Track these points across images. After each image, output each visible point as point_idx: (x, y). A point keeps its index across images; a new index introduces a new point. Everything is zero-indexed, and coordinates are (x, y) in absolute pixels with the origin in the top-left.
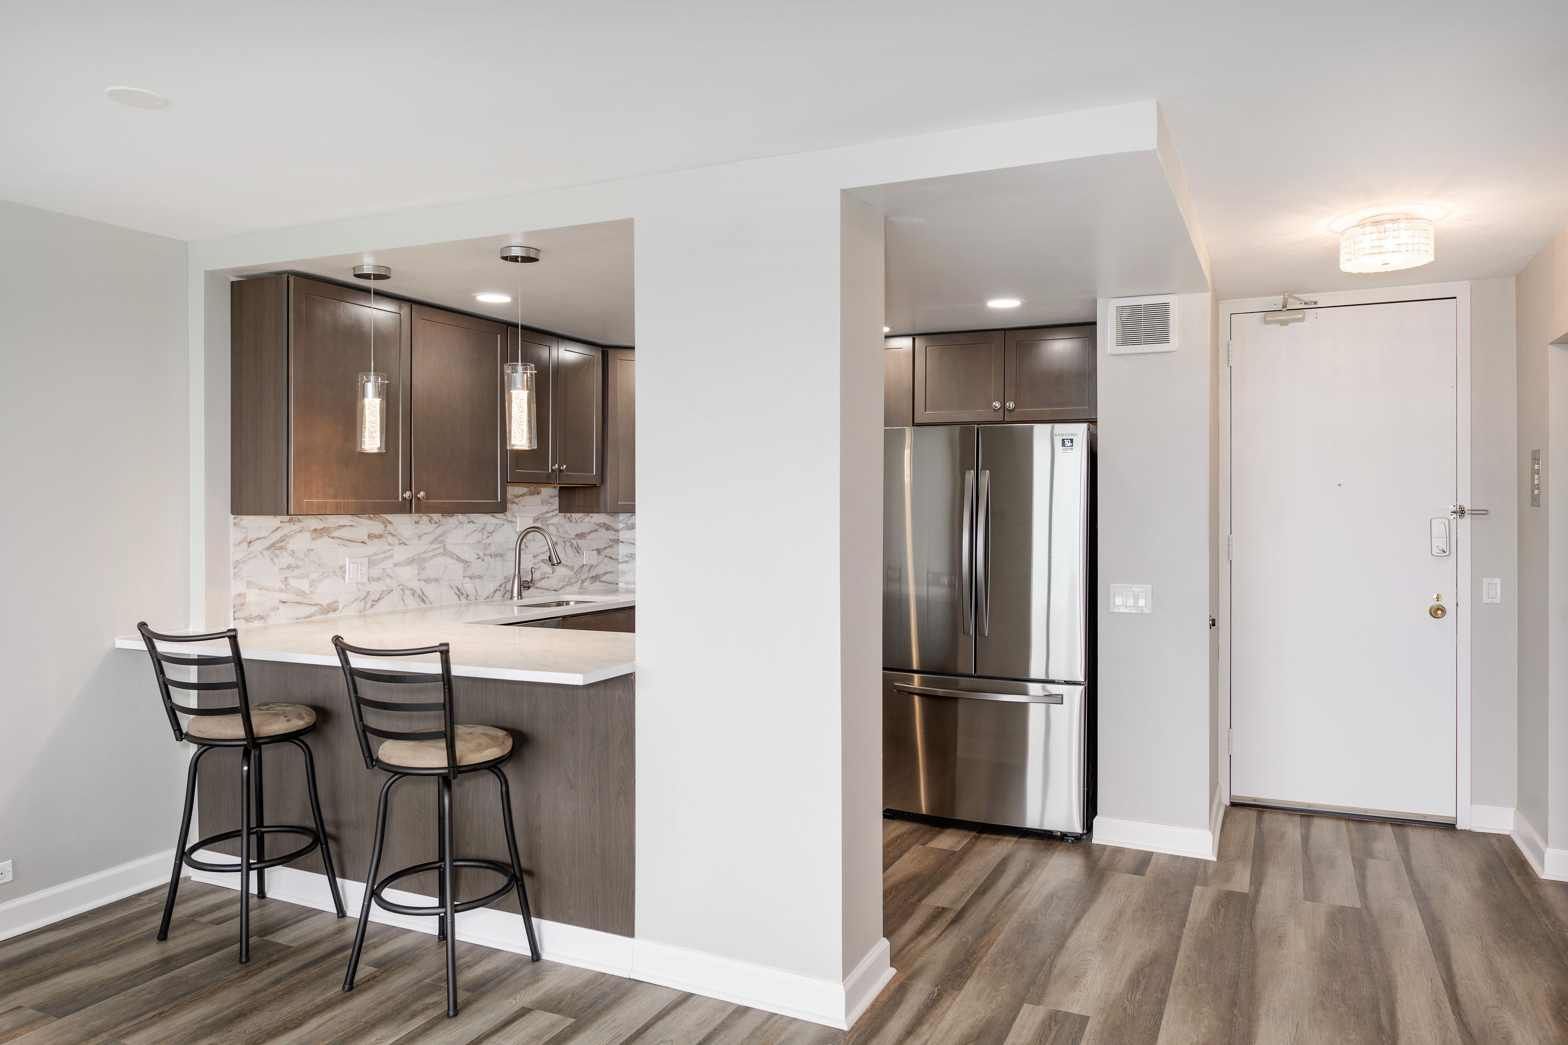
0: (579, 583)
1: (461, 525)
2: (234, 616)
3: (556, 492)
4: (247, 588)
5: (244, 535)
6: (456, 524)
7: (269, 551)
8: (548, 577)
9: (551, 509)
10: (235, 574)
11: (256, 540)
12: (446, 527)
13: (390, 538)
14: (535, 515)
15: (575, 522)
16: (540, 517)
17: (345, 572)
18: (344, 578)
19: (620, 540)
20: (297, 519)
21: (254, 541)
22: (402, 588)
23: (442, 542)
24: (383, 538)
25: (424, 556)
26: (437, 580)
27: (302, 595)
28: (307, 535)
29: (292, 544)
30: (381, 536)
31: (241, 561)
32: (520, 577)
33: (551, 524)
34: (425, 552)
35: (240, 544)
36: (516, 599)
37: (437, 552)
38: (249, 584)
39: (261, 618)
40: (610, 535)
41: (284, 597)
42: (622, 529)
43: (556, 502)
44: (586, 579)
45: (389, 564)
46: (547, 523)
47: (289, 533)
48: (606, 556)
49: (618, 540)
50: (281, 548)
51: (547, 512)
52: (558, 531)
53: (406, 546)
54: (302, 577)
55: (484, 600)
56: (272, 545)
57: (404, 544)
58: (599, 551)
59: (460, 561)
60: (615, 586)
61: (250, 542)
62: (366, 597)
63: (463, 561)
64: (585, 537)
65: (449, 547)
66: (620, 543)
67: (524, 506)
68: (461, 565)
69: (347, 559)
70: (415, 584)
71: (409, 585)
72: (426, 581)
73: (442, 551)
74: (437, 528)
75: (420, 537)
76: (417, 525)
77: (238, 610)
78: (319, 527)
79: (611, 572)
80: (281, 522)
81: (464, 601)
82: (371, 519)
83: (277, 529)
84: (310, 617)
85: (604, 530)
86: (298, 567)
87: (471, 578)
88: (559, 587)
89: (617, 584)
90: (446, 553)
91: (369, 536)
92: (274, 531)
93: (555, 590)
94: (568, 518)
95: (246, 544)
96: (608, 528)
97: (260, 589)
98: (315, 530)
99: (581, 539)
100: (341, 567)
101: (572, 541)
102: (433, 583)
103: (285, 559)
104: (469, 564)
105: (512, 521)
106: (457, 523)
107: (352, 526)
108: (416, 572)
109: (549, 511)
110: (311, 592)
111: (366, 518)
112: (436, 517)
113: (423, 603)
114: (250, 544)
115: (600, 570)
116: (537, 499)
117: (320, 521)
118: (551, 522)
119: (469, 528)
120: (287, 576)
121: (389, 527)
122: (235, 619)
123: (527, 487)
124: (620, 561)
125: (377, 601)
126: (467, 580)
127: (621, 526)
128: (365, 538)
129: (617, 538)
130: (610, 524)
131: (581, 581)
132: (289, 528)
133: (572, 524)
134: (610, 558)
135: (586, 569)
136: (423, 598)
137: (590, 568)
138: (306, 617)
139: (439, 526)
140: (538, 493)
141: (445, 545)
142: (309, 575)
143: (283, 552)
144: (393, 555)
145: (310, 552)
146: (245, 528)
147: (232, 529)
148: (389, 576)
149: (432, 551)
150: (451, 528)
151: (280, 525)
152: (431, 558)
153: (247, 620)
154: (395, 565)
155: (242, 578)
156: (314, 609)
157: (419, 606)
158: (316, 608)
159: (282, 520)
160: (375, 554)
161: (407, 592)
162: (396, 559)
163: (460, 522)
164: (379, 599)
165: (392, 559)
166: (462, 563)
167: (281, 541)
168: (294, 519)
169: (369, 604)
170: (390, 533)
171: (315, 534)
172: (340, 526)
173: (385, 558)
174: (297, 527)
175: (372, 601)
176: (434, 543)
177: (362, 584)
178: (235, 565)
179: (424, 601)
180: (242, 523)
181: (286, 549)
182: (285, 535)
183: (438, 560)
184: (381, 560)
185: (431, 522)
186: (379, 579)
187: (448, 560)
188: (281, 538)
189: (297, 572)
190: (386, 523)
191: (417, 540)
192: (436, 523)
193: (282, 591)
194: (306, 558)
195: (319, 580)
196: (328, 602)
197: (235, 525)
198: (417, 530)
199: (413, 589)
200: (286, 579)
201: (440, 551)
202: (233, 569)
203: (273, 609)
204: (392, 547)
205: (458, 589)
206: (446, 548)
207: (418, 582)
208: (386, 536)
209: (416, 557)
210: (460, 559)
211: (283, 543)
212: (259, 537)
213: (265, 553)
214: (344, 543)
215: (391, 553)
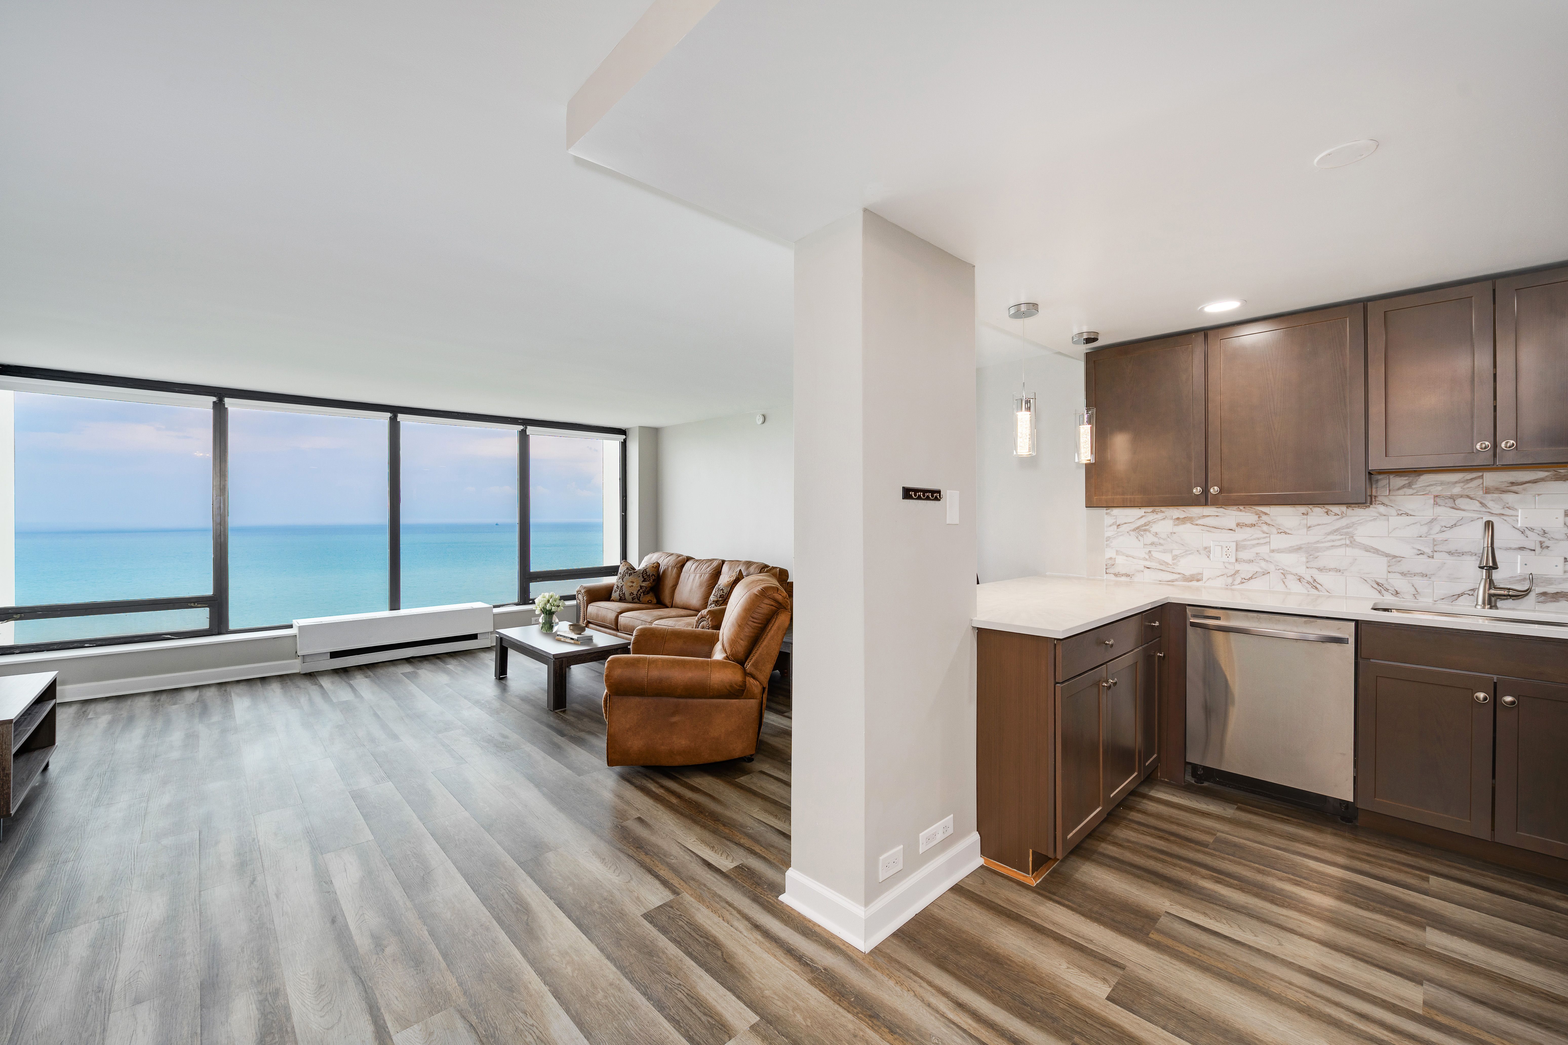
2: (1106, 571)
4: (1116, 555)
5: (1115, 520)
6: (1372, 517)
7: (1135, 532)
10: (1107, 545)
11: (1124, 524)
12: (1354, 519)
13: (1265, 527)
17: (1210, 552)
18: (1209, 557)
20: (1160, 511)
21: (1122, 524)
22: (1283, 572)
23: (1347, 534)
24: (1257, 527)
25: (1315, 546)
26: (1338, 570)
27: (1165, 565)
28: (1170, 523)
29: (1155, 528)
31: (1112, 537)
34: (1318, 542)
35: (1110, 526)
37: (1338, 543)
38: (1118, 552)
39: (1128, 575)
41: (1148, 564)
45: (1264, 550)
47: (1153, 520)
50: (1145, 530)
53: (1288, 536)
54: (1165, 552)
56: (1138, 528)
57: (1285, 533)
59: (1382, 555)
61: (1119, 525)
62: (1234, 574)
63: (1388, 555)
65: (1358, 539)
68: (1385, 559)
69: (1212, 542)
70: (1302, 570)
71: (1294, 571)
72: (1320, 570)
73: (1348, 542)
74: (1338, 519)
75: (1310, 527)
76: (1305, 517)
77: (1110, 568)
78: (1182, 517)
81: (1388, 597)
82: (1241, 510)
83: (1142, 517)
84: (1174, 582)
86: (1160, 544)
87: (1403, 574)
90: (1353, 544)
91: (1238, 525)
92: (1138, 519)
95: (1116, 527)
97: (1127, 557)
98: (1178, 519)
100: (1206, 548)
102: (1331, 573)
103: (1149, 538)
104: (1399, 558)
106: (1375, 515)
107: (1218, 516)
108: (1304, 559)
110: (1174, 564)
111: (1235, 509)
117: (1183, 512)
120: (1151, 550)
121: (1264, 518)
122: (1106, 573)
125: (1249, 579)
126: (1398, 576)
128: (1233, 526)
132: (1151, 517)
136: (1314, 585)
138: (1170, 582)
139: (1342, 518)
141: (1352, 537)
142: (1171, 551)
143: (1148, 533)
144: (1270, 542)
145: (1173, 534)
146: (1114, 516)
147: (1106, 516)
148: (1264, 559)
149: (1329, 541)
150: (1364, 520)
151: (1144, 514)
152: (1328, 548)
153: (1116, 575)
154: (1273, 551)
155: (1112, 548)
156: (1176, 576)
157: (1308, 592)
158: (1178, 576)
159: (1146, 511)
160: (1245, 540)
161: (1289, 577)
162: (1274, 546)
163: (1381, 515)
164: (1251, 578)
165: (1269, 546)
166: (1386, 557)
167: (1145, 526)
168: (1157, 510)
169: (1238, 580)
170: (1266, 523)
171: (1177, 521)
172: (1204, 516)
173: (1258, 544)
174: (1160, 516)
175: (1242, 579)
176: (1333, 534)
177: (1230, 563)
178: (1108, 539)
179: (1316, 588)
180: (1112, 513)
181: (1150, 532)
182: (1149, 521)
183: (1341, 551)
184: (1254, 546)
185: (1329, 514)
186: (1251, 561)
187: (1357, 552)
188: (1145, 523)
189: (1160, 548)
190: (1259, 515)
191: (1306, 530)
192: (1336, 514)
193: (1147, 560)
194: (1169, 539)
195: (1183, 556)
196: (1191, 573)
197: (1107, 514)
198: (1305, 521)
199: (1299, 575)
200: (1150, 552)
201: (1343, 542)
202: (1106, 541)
203: (1139, 571)
204: (1269, 535)
205: (1378, 584)
206: (1354, 541)
207: (1307, 569)
208: (1260, 525)
209: (1303, 546)
210: (1380, 553)
211: (1147, 527)
212: (1126, 522)
213: (1131, 533)
214: (1208, 529)
215: (1268, 540)
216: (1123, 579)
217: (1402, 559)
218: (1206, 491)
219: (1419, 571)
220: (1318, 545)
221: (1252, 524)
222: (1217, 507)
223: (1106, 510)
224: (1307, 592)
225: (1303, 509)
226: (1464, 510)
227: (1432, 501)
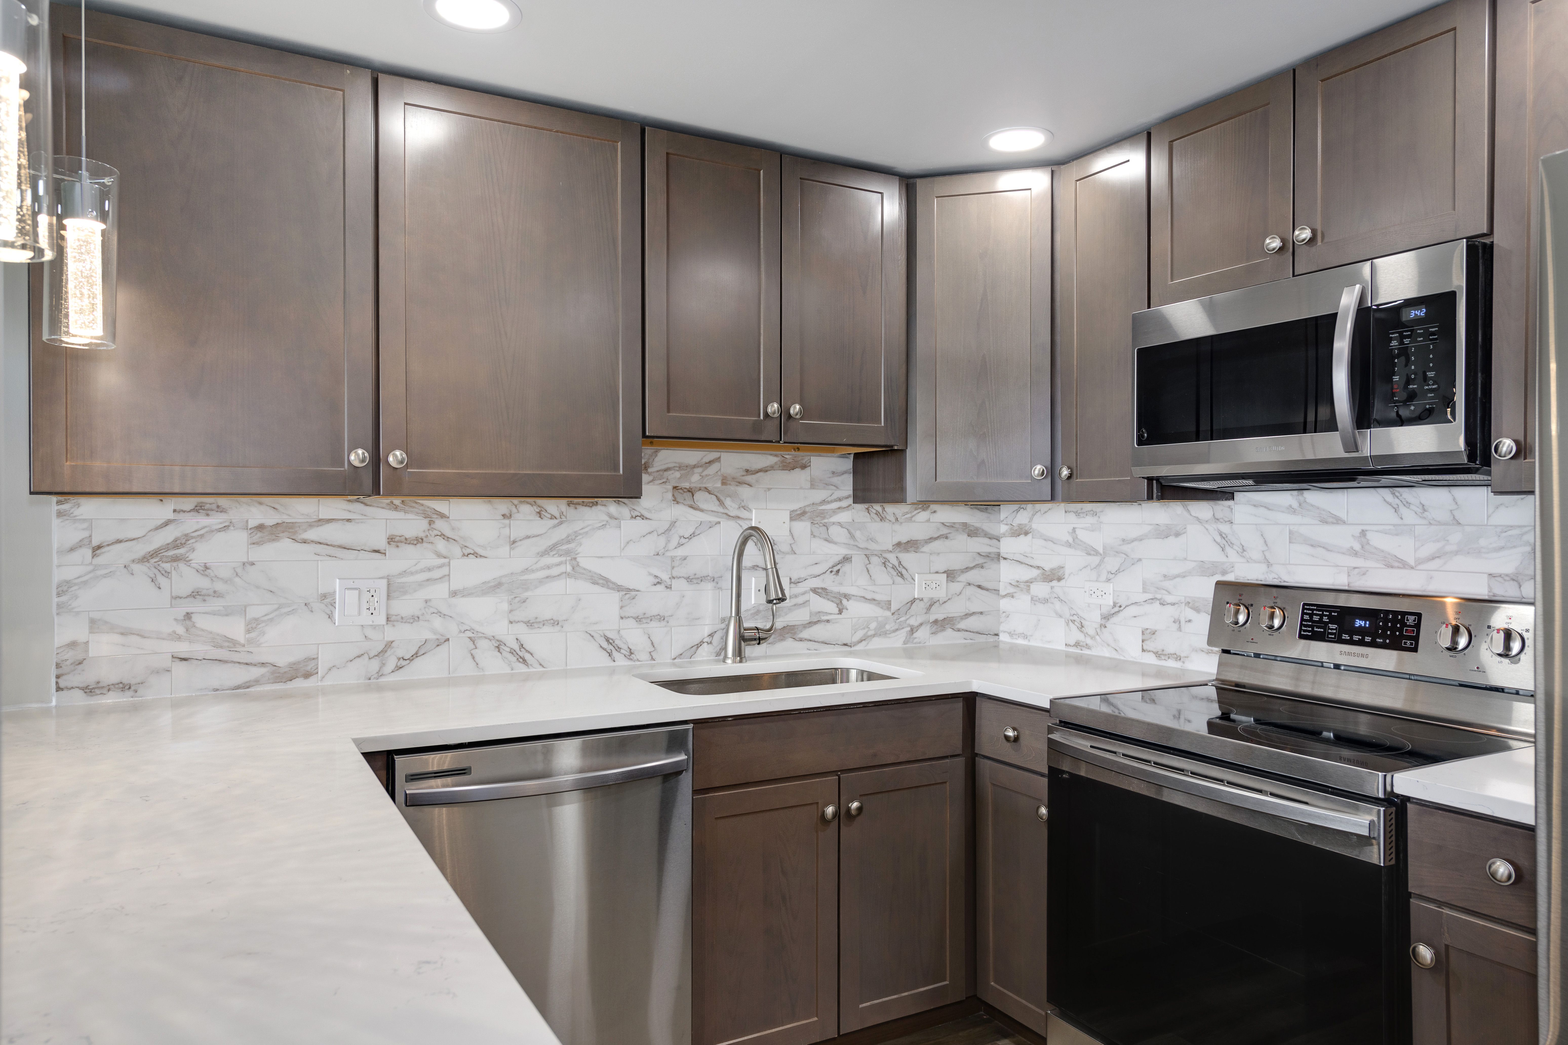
0: (903, 634)
1: (614, 522)
2: (57, 683)
3: (848, 464)
4: (90, 633)
5: (86, 534)
6: (603, 521)
7: (146, 564)
8: (828, 621)
9: (834, 497)
10: (59, 606)
11: (113, 544)
12: (577, 526)
13: (441, 544)
14: (796, 506)
15: (893, 520)
16: (807, 509)
17: (333, 605)
18: (330, 617)
19: (1002, 555)
20: (214, 507)
21: (108, 545)
22: (471, 635)
23: (568, 553)
24: (425, 544)
25: (523, 578)
26: (555, 623)
27: (228, 647)
28: (240, 538)
29: (201, 553)
30: (419, 541)
31: (76, 581)
32: (739, 621)
33: (834, 523)
34: (526, 571)
35: (72, 549)
36: (729, 661)
37: (555, 571)
38: (94, 625)
39: (124, 687)
40: (980, 545)
41: (183, 648)
42: (1004, 535)
43: (846, 485)
44: (921, 624)
45: (439, 592)
46: (826, 521)
47: (196, 531)
48: (969, 584)
49: (999, 554)
50: (176, 559)
51: (824, 502)
52: (852, 536)
53: (479, 560)
54: (227, 612)
55: (670, 661)
56: (154, 554)
57: (476, 555)
58: (951, 575)
59: (613, 589)
60: (992, 639)
61: (99, 547)
62: (384, 651)
63: (619, 588)
64: (918, 548)
65: (584, 562)
66: (1002, 561)
67: (769, 489)
68: (616, 596)
69: (338, 580)
70: (501, 629)
71: (489, 631)
72: (529, 624)
73: (569, 569)
74: (555, 526)
75: (514, 542)
76: (507, 521)
77: (69, 673)
78: (270, 521)
79: (981, 613)
80: (175, 511)
81: (621, 661)
82: (396, 508)
83: (167, 523)
84: (248, 687)
85: (963, 537)
86: (216, 594)
87: (638, 619)
88: (856, 638)
89: (997, 635)
90: (577, 572)
91: (391, 540)
92: (157, 528)
93: (845, 645)
94: (877, 513)
95: (88, 552)
96: (973, 532)
97: (122, 634)
98: (260, 527)
99: (908, 551)
100: (324, 596)
101: (888, 556)
102: (546, 629)
103: (184, 579)
104: (633, 593)
105: (739, 517)
106: (607, 518)
107: (349, 520)
108: (505, 606)
109: (829, 499)
110: (250, 641)
111: (384, 505)
112: (553, 506)
113: (522, 666)
114: (98, 552)
115: (954, 609)
116: (800, 477)
117: (272, 511)
118: (833, 519)
119: (631, 527)
120: (189, 610)
121: (440, 524)
122: (59, 689)
123: (776, 456)
124: (1002, 593)
125: (411, 659)
126: (632, 623)
127: (1003, 528)
128: (381, 543)
129: (998, 551)
130: (978, 525)
131: (909, 629)
132: (192, 523)
133: (886, 525)
134: (979, 587)
135: (919, 607)
136: (521, 654)
137: (931, 606)
138: (238, 687)
139: (561, 523)
140: (804, 467)
141: (575, 559)
142: (244, 610)
143: (182, 565)
144: (449, 575)
145: (248, 566)
146: (84, 520)
147: (55, 522)
148: (439, 613)
149: (542, 568)
150: (589, 528)
151: (171, 516)
152: (542, 581)
153: (89, 690)
154: (454, 594)
155: (78, 613)
156: (256, 672)
157: (512, 670)
158: (263, 670)
159: (178, 508)
160: (404, 573)
161: (483, 644)
162: (456, 585)
163: (611, 517)
164: (416, 655)
165: (448, 583)
166: (618, 591)
167: (177, 547)
168: (207, 506)
169: (391, 664)
170: (442, 535)
171: (259, 534)
172: (320, 520)
173: (428, 580)
174: (215, 520)
175: (399, 659)
176: (548, 554)
177: (374, 627)
178: (64, 588)
179: (524, 661)
180: (77, 512)
181: (186, 560)
182: (186, 535)
183: (557, 587)
184: (421, 585)
185: (542, 516)
186: (415, 619)
187: (582, 586)
188: (175, 540)
189: (216, 604)
190: (431, 517)
191: (507, 548)
192: (553, 517)
193: (179, 638)
194: (237, 580)
195: (271, 620)
196: (291, 659)
197: (60, 514)
198: (507, 531)
199: (497, 638)
200: (188, 616)
201: (562, 569)
202: (59, 595)
203: (157, 672)
204: (446, 560)
205: (607, 640)
206: (578, 565)
207: (510, 625)
208: (432, 539)
209: (504, 580)
210: (611, 585)
211: (181, 551)
212: (121, 537)
213: (136, 567)
214: (330, 551)
215: (445, 571)
216: (111, 699)
217: (637, 593)
218: (376, 460)
219: (655, 613)
220: (526, 577)
221: (417, 539)
222: (349, 501)
223: (59, 503)
224: (508, 671)
225: (503, 506)
226: (702, 510)
227: (669, 496)
